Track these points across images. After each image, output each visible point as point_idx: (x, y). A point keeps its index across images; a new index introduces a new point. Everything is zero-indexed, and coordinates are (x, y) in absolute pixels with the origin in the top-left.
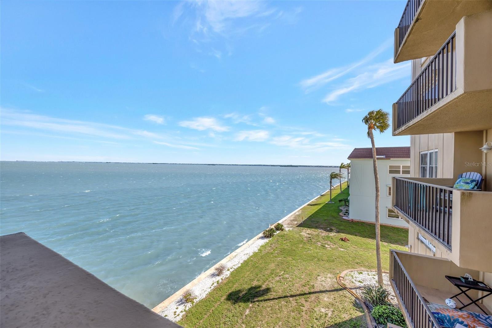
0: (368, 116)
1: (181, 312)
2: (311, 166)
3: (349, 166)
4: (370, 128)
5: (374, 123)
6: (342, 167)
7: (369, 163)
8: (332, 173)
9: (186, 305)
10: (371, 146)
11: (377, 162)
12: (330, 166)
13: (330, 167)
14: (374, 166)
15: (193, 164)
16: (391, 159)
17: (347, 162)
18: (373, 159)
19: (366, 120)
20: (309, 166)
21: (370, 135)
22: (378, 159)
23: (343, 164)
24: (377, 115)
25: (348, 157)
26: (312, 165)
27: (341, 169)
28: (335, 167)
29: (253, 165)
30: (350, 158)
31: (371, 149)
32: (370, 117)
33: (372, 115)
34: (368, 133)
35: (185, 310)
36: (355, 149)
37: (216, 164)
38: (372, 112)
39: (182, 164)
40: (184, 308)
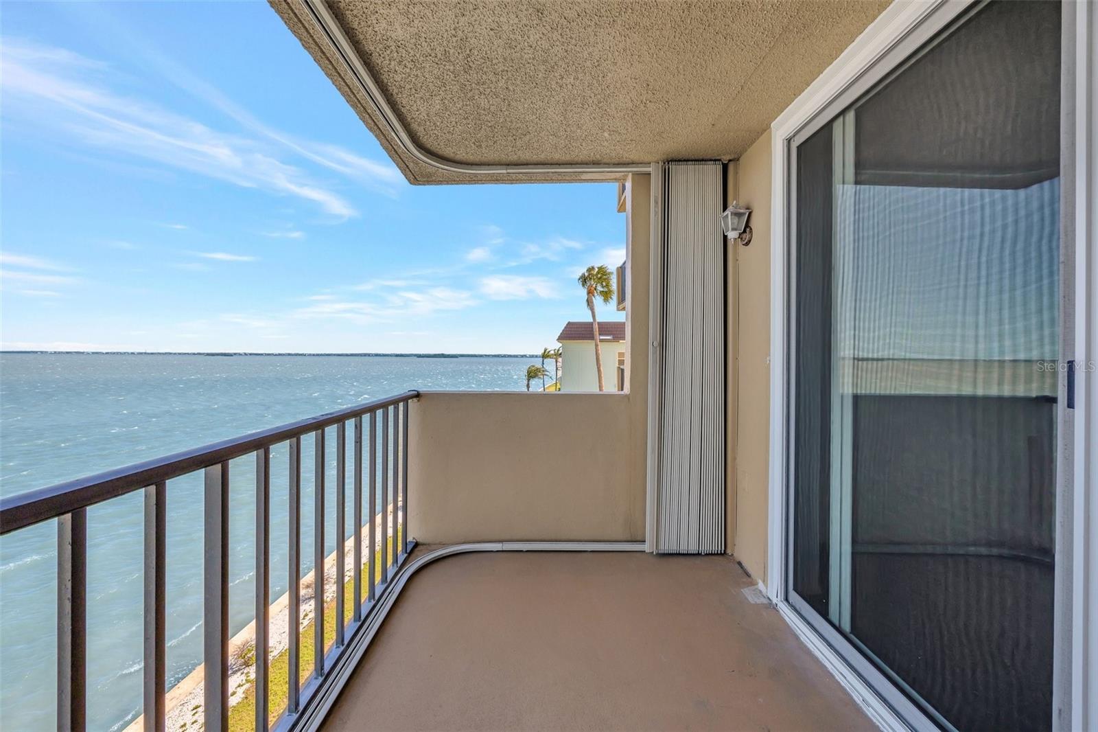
0: (586, 274)
1: (239, 686)
2: (486, 355)
3: (558, 355)
4: (589, 292)
5: (594, 286)
6: (545, 356)
7: (588, 346)
8: (529, 368)
9: (245, 671)
10: (592, 321)
11: (601, 346)
12: (522, 354)
13: (522, 356)
14: (596, 354)
15: (152, 354)
16: (621, 341)
17: (554, 346)
18: (594, 341)
19: (584, 280)
20: (481, 356)
21: (589, 303)
22: (602, 341)
23: (548, 351)
24: (598, 273)
25: (557, 338)
26: (488, 354)
27: (545, 360)
28: (532, 356)
29: (347, 355)
30: (560, 339)
31: (591, 324)
32: (589, 275)
33: (592, 272)
34: (587, 300)
35: (247, 681)
36: (569, 323)
37: (235, 354)
38: (593, 268)
39: (107, 353)
40: (244, 677)
